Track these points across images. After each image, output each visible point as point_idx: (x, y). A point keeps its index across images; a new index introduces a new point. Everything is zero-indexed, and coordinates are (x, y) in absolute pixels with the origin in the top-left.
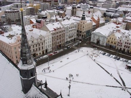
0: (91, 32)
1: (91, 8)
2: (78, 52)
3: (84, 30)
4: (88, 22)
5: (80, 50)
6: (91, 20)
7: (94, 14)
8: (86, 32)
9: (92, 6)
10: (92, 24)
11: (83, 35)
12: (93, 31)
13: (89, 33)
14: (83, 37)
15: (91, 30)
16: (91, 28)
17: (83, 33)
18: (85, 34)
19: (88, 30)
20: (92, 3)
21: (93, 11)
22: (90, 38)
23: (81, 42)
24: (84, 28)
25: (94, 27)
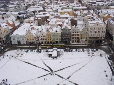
0: (10, 36)
1: (4, 14)
2: (4, 57)
3: (3, 36)
4: (4, 28)
5: (5, 55)
6: (7, 26)
7: (8, 19)
8: (5, 37)
10: (9, 28)
11: (3, 41)
12: (11, 34)
13: (8, 37)
14: (3, 42)
15: (9, 34)
16: (9, 33)
17: (3, 39)
18: (5, 39)
19: (6, 35)
20: (4, 9)
21: (6, 17)
22: (11, 42)
23: (3, 47)
24: (2, 34)
25: (11, 31)
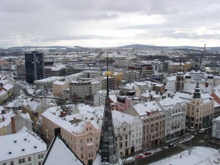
0: (212, 119)
1: (209, 77)
2: (189, 154)
3: (199, 117)
4: (205, 102)
5: (193, 151)
6: (210, 99)
7: (215, 88)
8: (202, 119)
9: (211, 75)
10: (213, 105)
11: (197, 125)
12: (215, 117)
13: (207, 121)
14: (196, 128)
15: (212, 115)
16: (210, 113)
17: (197, 121)
18: (201, 122)
19: (205, 115)
21: (213, 84)
22: (210, 130)
23: (193, 136)
24: (198, 112)
25: (216, 110)
